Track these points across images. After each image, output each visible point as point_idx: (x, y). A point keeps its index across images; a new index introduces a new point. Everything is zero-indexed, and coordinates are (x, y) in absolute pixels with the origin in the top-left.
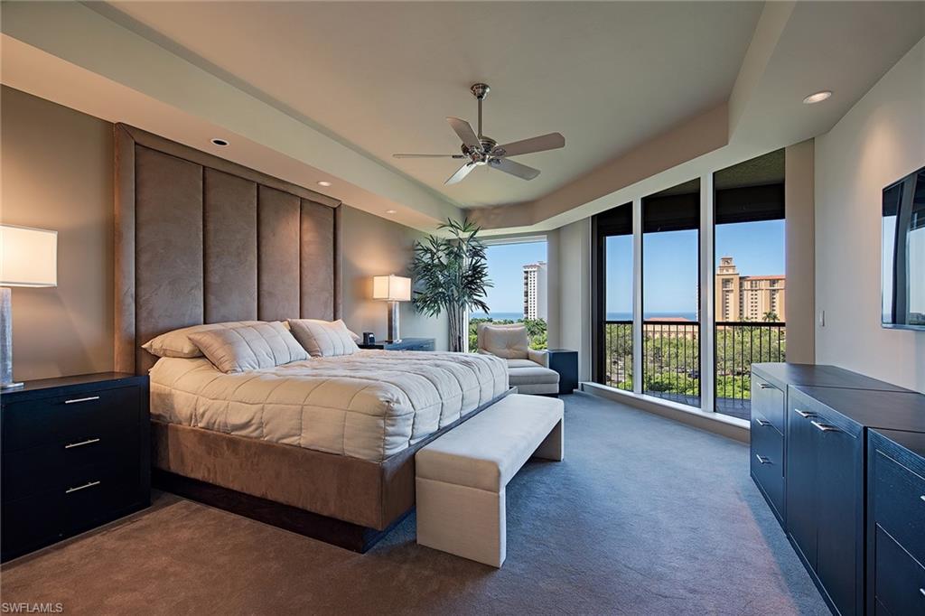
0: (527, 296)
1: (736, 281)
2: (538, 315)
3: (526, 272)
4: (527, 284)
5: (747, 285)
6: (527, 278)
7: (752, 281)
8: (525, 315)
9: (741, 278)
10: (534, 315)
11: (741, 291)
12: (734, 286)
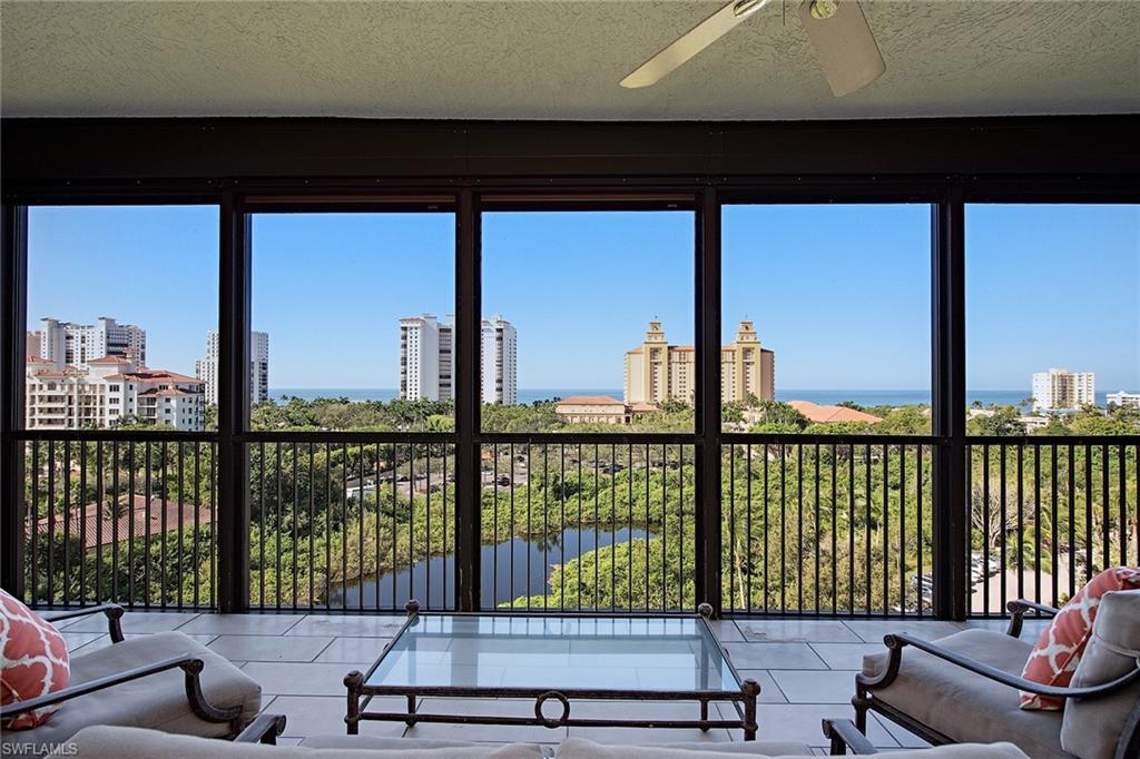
0: (405, 364)
1: (665, 351)
2: (422, 393)
3: (405, 329)
4: (405, 346)
5: (675, 356)
6: (405, 338)
7: (680, 351)
8: (402, 393)
9: (670, 348)
10: (415, 394)
11: (669, 364)
12: (662, 357)
